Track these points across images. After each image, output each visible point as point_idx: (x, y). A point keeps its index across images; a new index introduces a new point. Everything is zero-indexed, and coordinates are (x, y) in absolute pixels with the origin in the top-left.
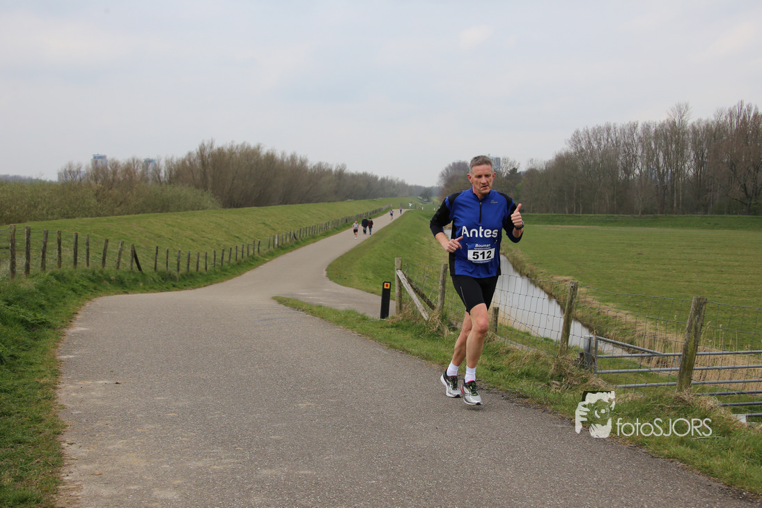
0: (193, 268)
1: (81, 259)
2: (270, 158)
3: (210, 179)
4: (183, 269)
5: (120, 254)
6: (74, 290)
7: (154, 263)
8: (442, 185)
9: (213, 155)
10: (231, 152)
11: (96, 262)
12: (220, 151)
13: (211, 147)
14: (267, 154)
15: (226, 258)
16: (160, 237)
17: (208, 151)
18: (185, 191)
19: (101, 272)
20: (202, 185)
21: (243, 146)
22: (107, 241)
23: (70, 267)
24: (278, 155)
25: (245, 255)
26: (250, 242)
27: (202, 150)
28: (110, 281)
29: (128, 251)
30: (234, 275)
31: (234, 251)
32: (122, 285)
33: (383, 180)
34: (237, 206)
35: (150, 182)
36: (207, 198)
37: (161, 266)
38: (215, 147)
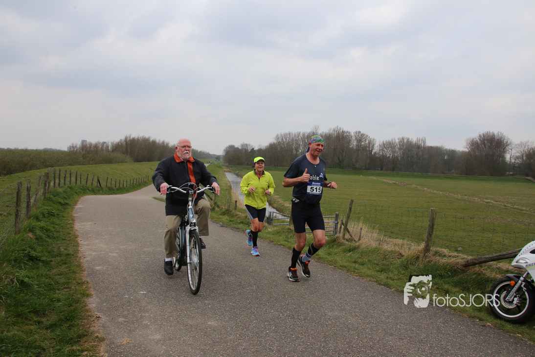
0: (121, 186)
1: (78, 182)
2: (154, 142)
3: (129, 150)
4: (118, 186)
5: (93, 180)
6: (76, 193)
7: (106, 184)
8: (224, 154)
9: (130, 140)
10: (138, 139)
11: (84, 183)
12: (134, 139)
13: (130, 137)
14: (153, 140)
15: (135, 182)
16: (108, 173)
17: (128, 139)
18: (119, 155)
19: (86, 187)
20: (126, 152)
21: (143, 137)
22: (88, 174)
23: (75, 184)
24: (157, 141)
25: (143, 181)
26: (145, 176)
27: (126, 138)
28: (89, 190)
29: (96, 179)
30: (138, 189)
31: (138, 179)
32: (94, 192)
33: (200, 152)
34: (140, 162)
35: (104, 151)
36: (128, 158)
37: (109, 185)
38: (131, 137)
